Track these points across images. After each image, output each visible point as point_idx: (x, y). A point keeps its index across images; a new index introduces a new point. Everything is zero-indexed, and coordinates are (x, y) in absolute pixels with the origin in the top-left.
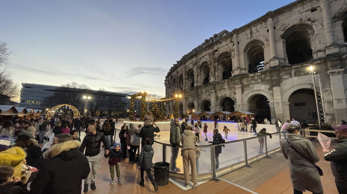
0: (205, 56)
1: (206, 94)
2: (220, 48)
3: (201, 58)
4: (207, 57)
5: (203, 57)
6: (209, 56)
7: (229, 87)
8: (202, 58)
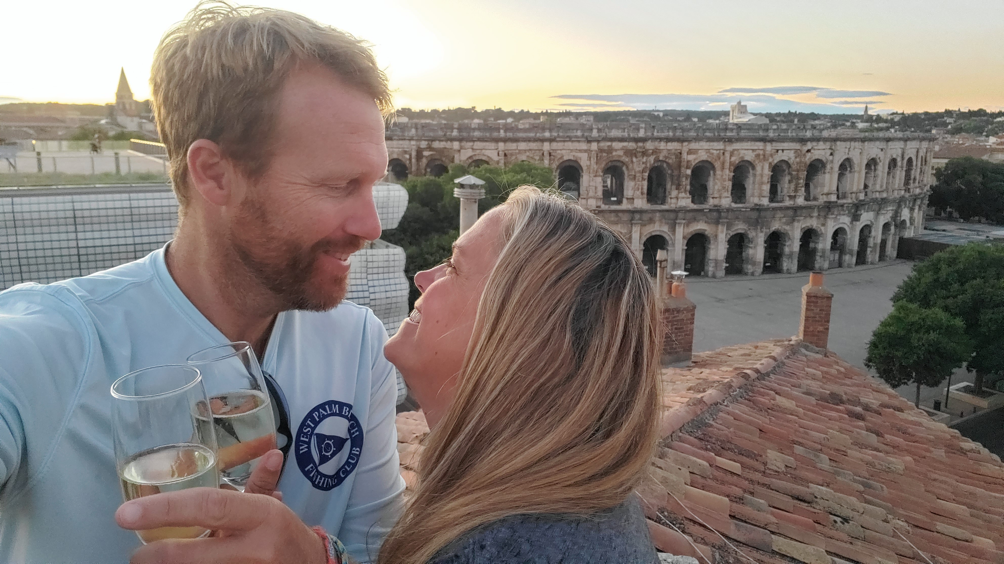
0: (789, 151)
1: (780, 220)
2: (815, 149)
3: (777, 151)
4: (792, 154)
5: (783, 150)
6: (794, 153)
7: (819, 215)
8: (780, 152)
